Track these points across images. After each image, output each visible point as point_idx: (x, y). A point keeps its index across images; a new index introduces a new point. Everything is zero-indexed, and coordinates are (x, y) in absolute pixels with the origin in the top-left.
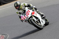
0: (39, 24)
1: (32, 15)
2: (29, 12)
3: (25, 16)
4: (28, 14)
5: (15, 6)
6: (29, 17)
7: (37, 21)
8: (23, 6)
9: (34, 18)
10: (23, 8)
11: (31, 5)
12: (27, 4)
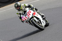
0: (40, 24)
1: (33, 15)
2: (30, 12)
3: (26, 16)
4: (29, 14)
5: (15, 7)
6: (30, 18)
7: (38, 22)
8: (23, 7)
9: (35, 19)
10: (23, 9)
11: (32, 6)
12: (27, 5)
